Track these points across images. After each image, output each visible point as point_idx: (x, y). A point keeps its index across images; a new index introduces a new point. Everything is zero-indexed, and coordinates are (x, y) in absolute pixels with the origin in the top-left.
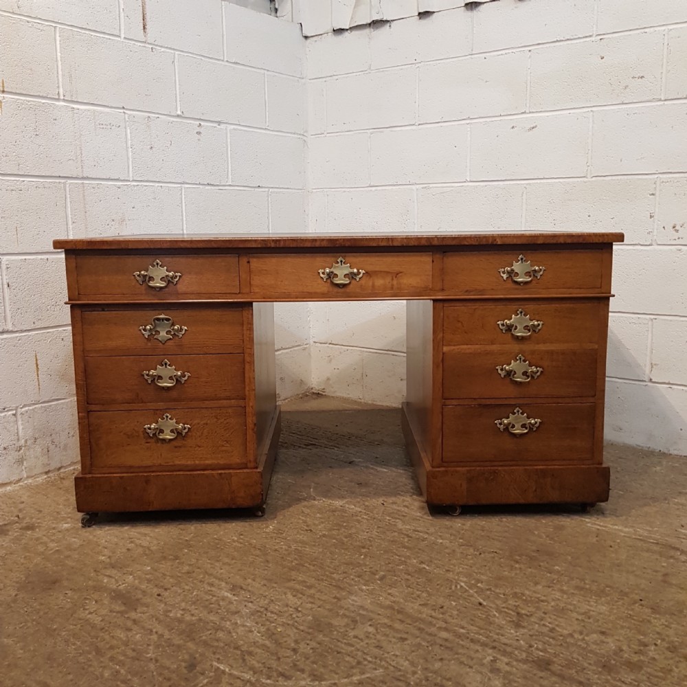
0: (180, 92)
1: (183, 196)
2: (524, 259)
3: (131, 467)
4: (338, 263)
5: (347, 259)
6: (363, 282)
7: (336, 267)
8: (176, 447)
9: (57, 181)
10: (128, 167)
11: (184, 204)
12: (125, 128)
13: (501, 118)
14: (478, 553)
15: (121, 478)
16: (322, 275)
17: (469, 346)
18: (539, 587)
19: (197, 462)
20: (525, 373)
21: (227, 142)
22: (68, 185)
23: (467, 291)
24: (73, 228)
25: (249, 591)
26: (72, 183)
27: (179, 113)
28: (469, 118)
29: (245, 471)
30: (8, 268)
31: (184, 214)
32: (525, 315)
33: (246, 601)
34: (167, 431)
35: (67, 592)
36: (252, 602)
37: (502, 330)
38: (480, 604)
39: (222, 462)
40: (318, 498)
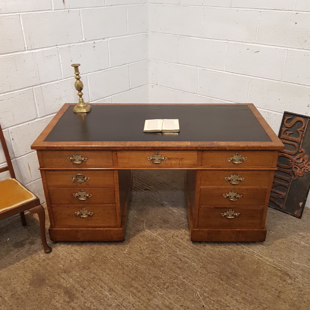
0: (84, 29)
1: (88, 79)
2: (239, 154)
3: (71, 226)
4: (156, 154)
5: (160, 153)
6: (167, 162)
7: (155, 156)
8: (88, 220)
9: (29, 88)
10: (61, 73)
11: (88, 83)
12: (58, 55)
13: (242, 43)
14: (207, 273)
15: (67, 230)
16: (149, 159)
17: (212, 186)
18: (228, 297)
19: (97, 225)
20: (235, 197)
21: (108, 47)
22: (34, 89)
23: (212, 166)
24: (38, 108)
25: (116, 292)
26: (35, 88)
27: (84, 40)
28: (227, 40)
29: (116, 229)
30: (12, 132)
31: (89, 87)
32: (237, 175)
33: (114, 298)
34: (84, 214)
35: (48, 287)
36: (116, 300)
37: (226, 181)
38: (203, 306)
39: (107, 225)
40: (147, 230)
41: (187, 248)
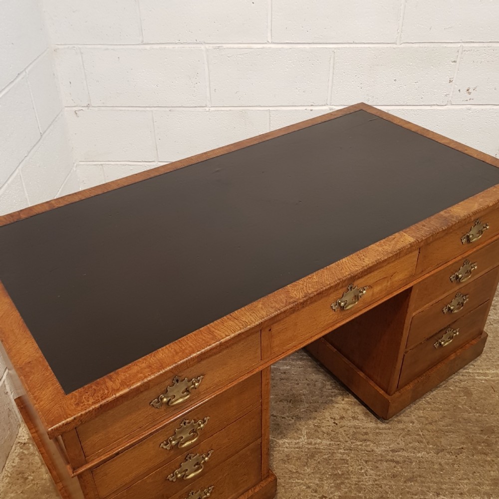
4: (348, 290)
5: (355, 283)
7: (346, 295)
16: (334, 308)
29: (262, 485)
40: (281, 442)
41: (381, 431)
